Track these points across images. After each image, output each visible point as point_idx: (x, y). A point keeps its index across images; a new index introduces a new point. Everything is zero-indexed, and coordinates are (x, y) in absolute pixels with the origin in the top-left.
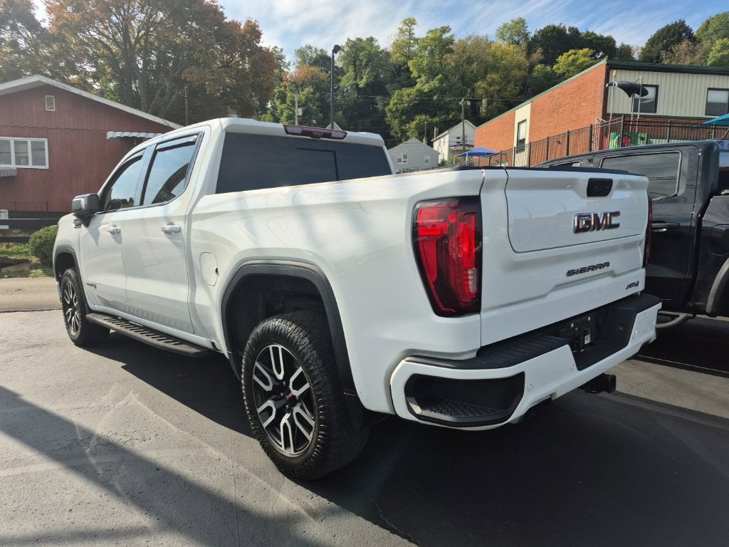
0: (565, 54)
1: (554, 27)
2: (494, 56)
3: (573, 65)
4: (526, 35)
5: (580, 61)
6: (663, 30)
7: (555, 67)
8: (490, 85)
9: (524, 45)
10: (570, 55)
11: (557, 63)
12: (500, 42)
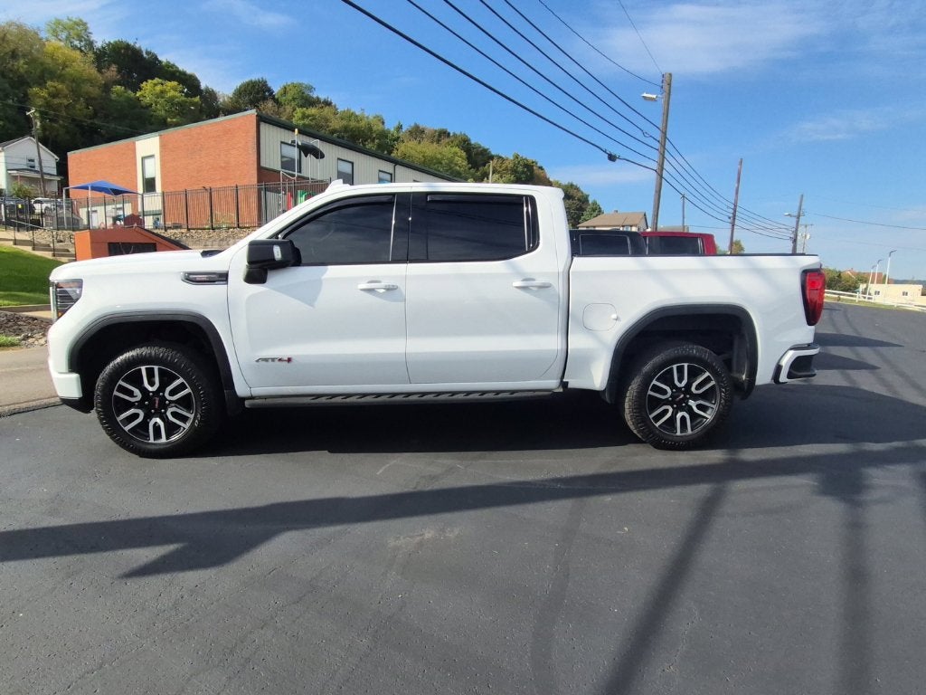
0: (150, 81)
1: (128, 45)
2: (52, 59)
3: (162, 98)
4: (90, 44)
5: (169, 94)
6: (248, 84)
7: (138, 94)
8: (54, 96)
9: (91, 56)
10: (155, 85)
11: (141, 89)
12: (54, 41)
